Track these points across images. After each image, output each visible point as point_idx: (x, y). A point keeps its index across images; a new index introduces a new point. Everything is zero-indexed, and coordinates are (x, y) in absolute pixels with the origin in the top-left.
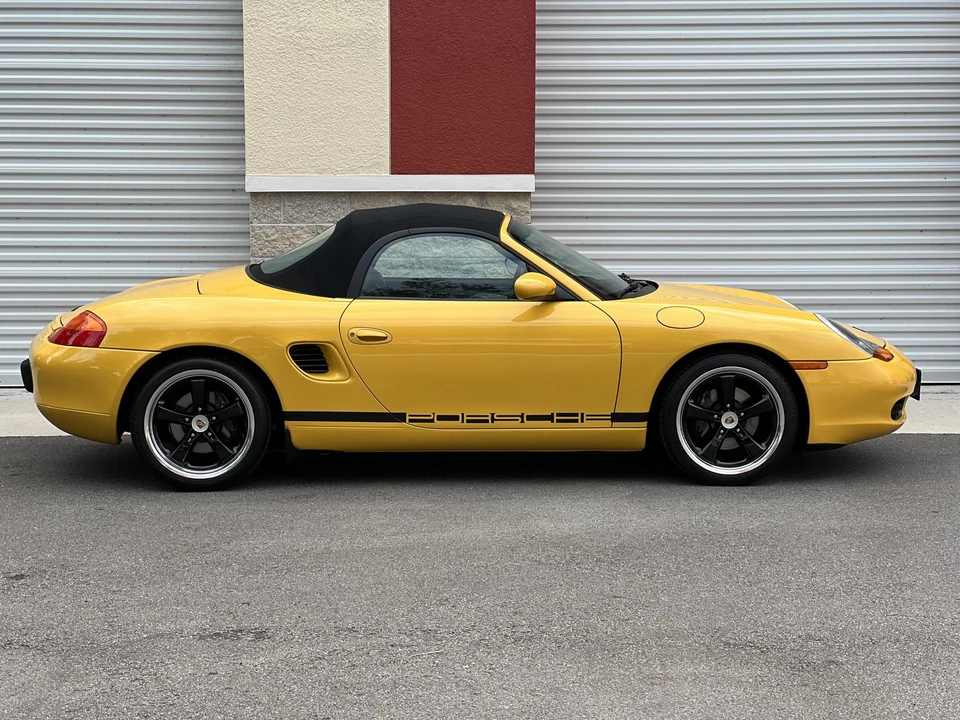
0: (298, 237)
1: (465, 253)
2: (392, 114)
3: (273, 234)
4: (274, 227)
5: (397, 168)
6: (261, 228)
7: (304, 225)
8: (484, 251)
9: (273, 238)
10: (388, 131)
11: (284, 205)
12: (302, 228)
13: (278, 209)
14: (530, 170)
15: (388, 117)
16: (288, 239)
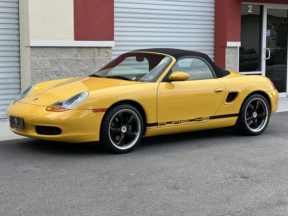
0: (46, 63)
1: (94, 67)
2: (74, 19)
3: (38, 62)
4: (38, 59)
5: (77, 38)
6: (34, 59)
7: (47, 58)
8: (99, 66)
9: (38, 63)
10: (73, 25)
11: (41, 51)
12: (47, 59)
13: (39, 52)
14: (113, 40)
15: (73, 21)
16: (42, 63)
